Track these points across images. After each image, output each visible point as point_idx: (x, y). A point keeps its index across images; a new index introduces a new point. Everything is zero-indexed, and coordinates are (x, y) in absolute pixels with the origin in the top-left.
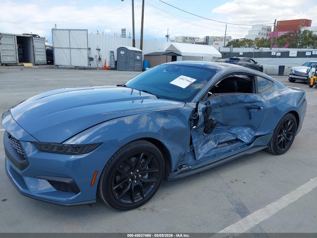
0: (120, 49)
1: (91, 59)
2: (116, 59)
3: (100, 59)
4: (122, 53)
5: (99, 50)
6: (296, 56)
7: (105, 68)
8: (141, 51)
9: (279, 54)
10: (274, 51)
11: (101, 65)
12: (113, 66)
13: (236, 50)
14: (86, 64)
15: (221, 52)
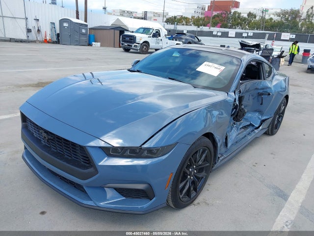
0: (62, 21)
1: (29, 31)
2: (58, 32)
3: (39, 30)
4: (66, 25)
5: (38, 20)
6: (234, 36)
7: (46, 41)
8: (85, 23)
9: (219, 34)
10: (216, 30)
11: (41, 38)
12: (55, 39)
13: (180, 28)
14: (23, 36)
15: (166, 29)
